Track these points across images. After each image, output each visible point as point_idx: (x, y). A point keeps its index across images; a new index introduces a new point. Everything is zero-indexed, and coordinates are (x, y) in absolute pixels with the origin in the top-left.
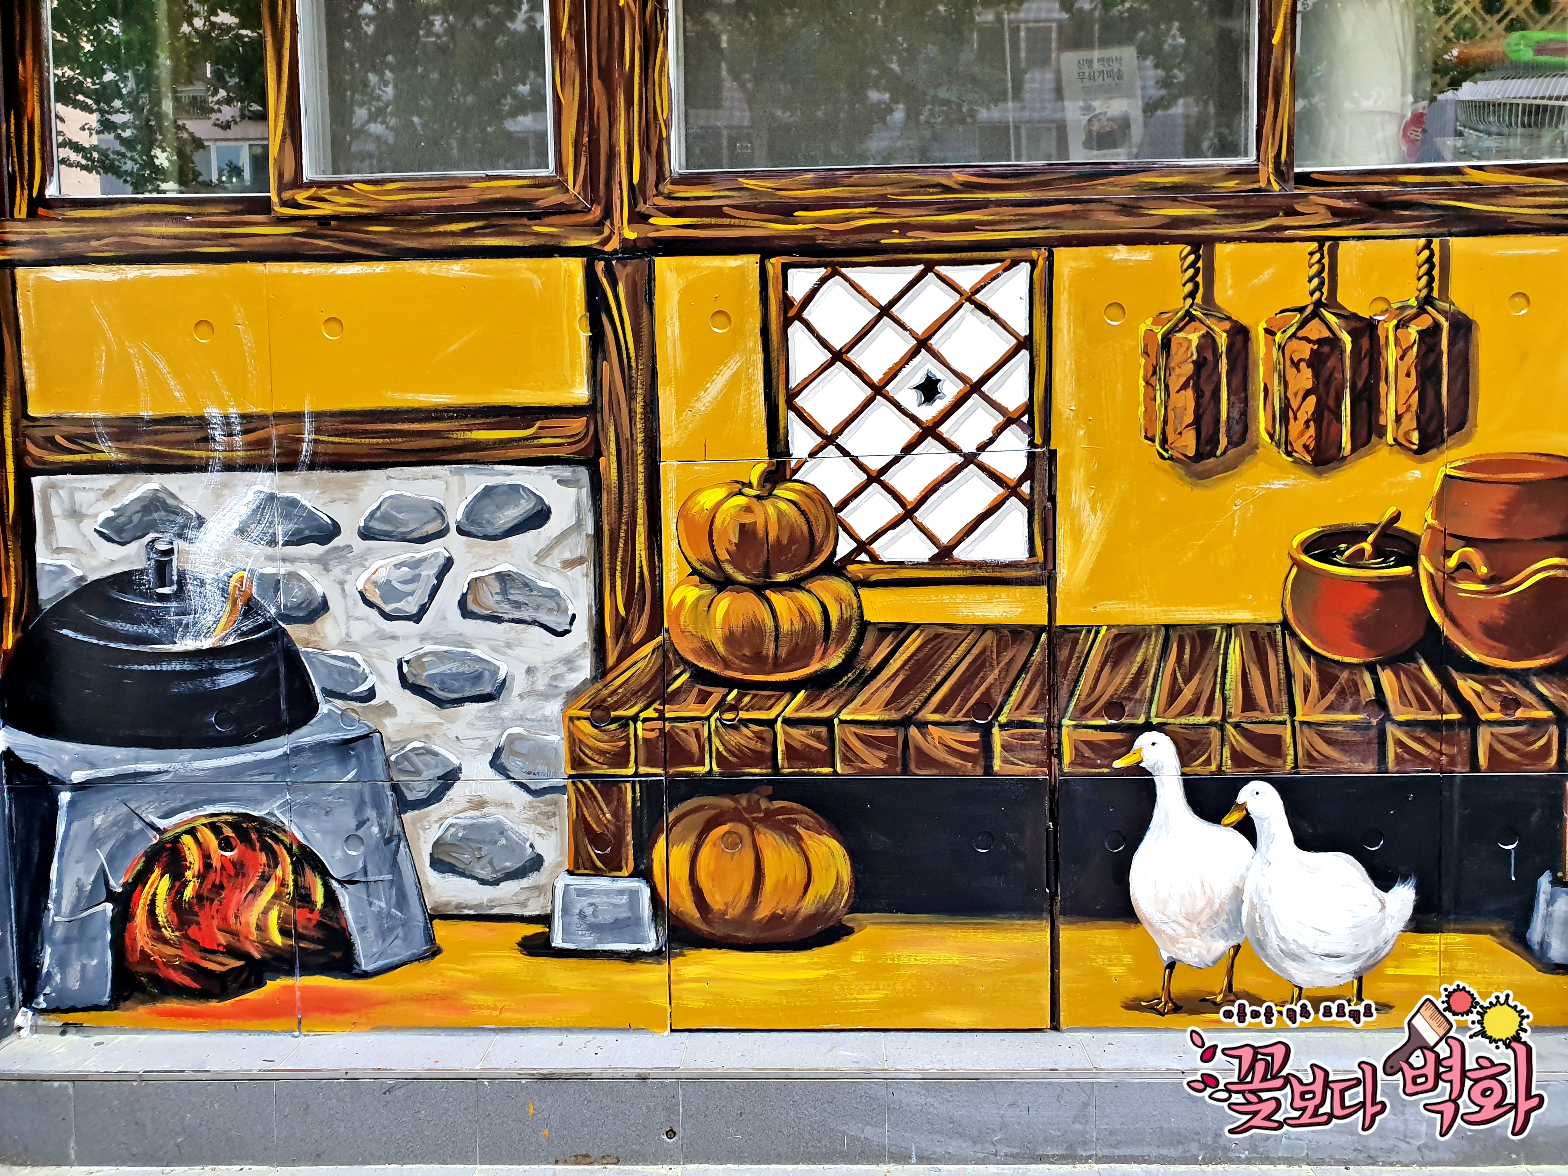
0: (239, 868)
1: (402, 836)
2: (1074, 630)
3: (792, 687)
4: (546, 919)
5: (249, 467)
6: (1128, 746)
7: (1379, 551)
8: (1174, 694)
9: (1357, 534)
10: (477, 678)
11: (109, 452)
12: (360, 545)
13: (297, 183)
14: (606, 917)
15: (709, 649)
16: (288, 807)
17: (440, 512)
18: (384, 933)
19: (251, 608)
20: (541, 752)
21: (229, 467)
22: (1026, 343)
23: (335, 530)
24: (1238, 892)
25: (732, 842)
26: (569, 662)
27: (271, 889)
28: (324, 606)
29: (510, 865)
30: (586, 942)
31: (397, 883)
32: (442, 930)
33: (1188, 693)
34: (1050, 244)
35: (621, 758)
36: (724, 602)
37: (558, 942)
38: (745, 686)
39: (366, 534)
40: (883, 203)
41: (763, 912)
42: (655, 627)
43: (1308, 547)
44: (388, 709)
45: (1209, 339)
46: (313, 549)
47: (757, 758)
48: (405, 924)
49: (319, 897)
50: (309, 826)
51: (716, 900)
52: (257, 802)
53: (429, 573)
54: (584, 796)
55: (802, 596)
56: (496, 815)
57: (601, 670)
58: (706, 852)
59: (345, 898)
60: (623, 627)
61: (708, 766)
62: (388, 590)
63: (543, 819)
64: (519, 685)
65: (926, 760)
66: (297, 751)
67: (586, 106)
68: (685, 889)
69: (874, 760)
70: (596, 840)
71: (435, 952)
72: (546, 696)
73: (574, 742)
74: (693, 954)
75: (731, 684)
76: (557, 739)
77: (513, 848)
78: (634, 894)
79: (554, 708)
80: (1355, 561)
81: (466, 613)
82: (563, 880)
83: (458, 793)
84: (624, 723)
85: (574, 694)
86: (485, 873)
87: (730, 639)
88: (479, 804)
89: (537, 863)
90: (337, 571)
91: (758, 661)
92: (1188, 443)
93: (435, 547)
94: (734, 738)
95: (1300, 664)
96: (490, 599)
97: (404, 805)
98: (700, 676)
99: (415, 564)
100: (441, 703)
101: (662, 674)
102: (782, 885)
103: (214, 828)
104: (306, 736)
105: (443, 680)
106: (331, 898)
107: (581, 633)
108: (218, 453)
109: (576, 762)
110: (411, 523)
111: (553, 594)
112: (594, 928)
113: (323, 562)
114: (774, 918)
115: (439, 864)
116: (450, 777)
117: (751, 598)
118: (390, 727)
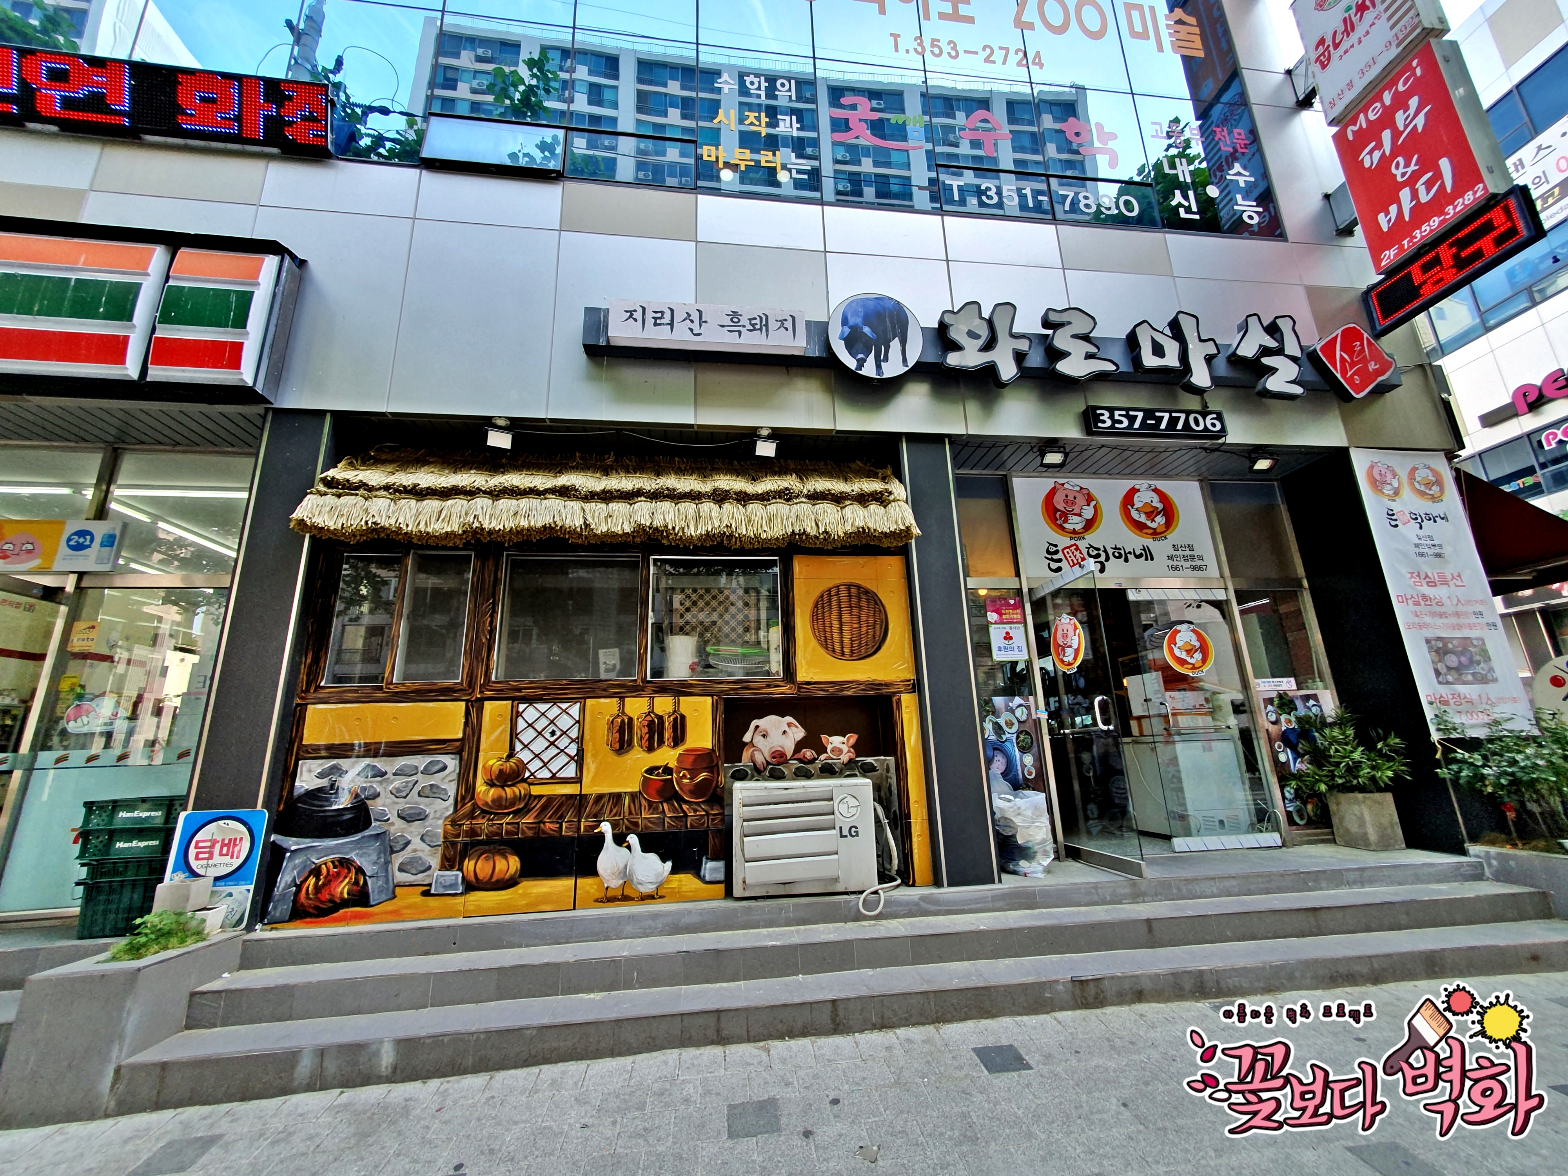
0: (338, 874)
1: (390, 862)
2: (586, 795)
3: (509, 814)
4: (430, 885)
5: (364, 756)
6: (598, 826)
7: (663, 772)
8: (611, 811)
9: (658, 768)
10: (420, 814)
11: (323, 753)
12: (392, 777)
13: (391, 683)
14: (448, 883)
15: (486, 804)
16: (357, 855)
17: (417, 768)
18: (380, 892)
19: (357, 795)
20: (436, 835)
21: (358, 757)
22: (578, 722)
23: (386, 773)
24: (626, 866)
25: (487, 859)
26: (447, 809)
27: (347, 880)
28: (379, 795)
29: (422, 869)
30: (441, 891)
31: (387, 877)
32: (398, 890)
33: (614, 811)
34: (585, 698)
35: (458, 836)
36: (492, 791)
37: (433, 891)
38: (496, 814)
39: (394, 774)
40: (545, 688)
41: (494, 879)
42: (472, 798)
43: (646, 772)
44: (393, 824)
45: (623, 721)
46: (379, 779)
47: (497, 834)
48: (387, 889)
49: (361, 882)
50: (362, 860)
51: (481, 876)
52: (347, 853)
53: (411, 785)
54: (446, 848)
55: (515, 789)
56: (419, 854)
57: (456, 810)
58: (479, 862)
59: (369, 882)
60: (463, 798)
61: (483, 837)
62: (398, 790)
63: (433, 855)
64: (431, 816)
65: (544, 832)
66: (363, 837)
67: (471, 666)
68: (472, 874)
69: (530, 833)
70: (448, 860)
71: (395, 897)
72: (439, 819)
73: (445, 832)
74: (473, 893)
75: (491, 813)
76: (440, 831)
77: (423, 863)
78: (457, 876)
79: (441, 822)
80: (658, 775)
81: (420, 795)
82: (437, 873)
83: (410, 848)
84: (460, 825)
85: (447, 818)
86: (414, 871)
87: (493, 801)
88: (415, 851)
89: (430, 868)
90: (384, 785)
91: (500, 807)
92: (617, 746)
93: (414, 778)
94: (491, 829)
95: (644, 802)
96: (427, 792)
97: (393, 852)
98: (484, 812)
99: (407, 782)
100: (408, 822)
101: (473, 811)
102: (501, 870)
103: (333, 862)
104: (367, 833)
105: (408, 814)
106: (365, 882)
107: (451, 801)
108: (356, 753)
109: (445, 837)
110: (408, 771)
111: (445, 790)
112: (444, 887)
113: (381, 782)
114: (497, 881)
115: (400, 870)
116: (408, 843)
117: (500, 789)
118: (392, 829)
